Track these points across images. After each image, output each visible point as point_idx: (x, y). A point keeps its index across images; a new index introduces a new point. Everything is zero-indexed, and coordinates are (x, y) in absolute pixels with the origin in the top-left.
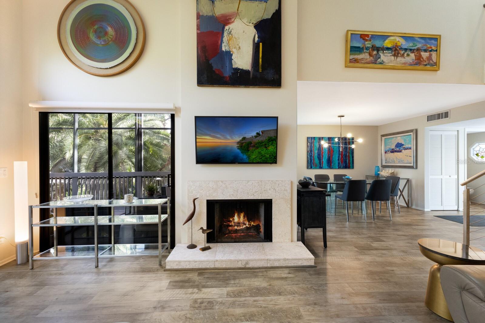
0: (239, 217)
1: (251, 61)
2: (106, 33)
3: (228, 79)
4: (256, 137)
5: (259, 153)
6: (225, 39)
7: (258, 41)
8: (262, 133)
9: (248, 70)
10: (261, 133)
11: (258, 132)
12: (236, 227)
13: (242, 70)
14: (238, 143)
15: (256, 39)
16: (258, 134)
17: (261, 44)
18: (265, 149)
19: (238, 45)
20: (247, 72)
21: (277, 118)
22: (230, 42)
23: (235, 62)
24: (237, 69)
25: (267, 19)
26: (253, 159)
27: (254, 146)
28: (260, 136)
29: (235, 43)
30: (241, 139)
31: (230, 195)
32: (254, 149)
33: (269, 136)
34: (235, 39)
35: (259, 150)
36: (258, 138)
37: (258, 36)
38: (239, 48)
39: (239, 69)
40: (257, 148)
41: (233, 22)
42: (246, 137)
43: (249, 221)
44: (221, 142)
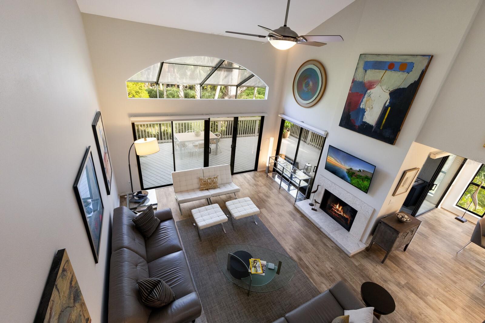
0: (339, 207)
1: (377, 119)
2: (309, 85)
3: (357, 127)
4: (358, 171)
5: (358, 182)
6: (365, 100)
7: (388, 105)
8: (363, 171)
9: (373, 126)
10: (362, 171)
11: (361, 169)
12: (336, 211)
13: (368, 124)
14: (347, 170)
15: (387, 104)
16: (360, 171)
17: (389, 108)
18: (362, 181)
19: (372, 105)
20: (371, 126)
21: (375, 166)
22: (367, 102)
23: (365, 117)
24: (365, 123)
25: (403, 88)
26: (353, 183)
27: (356, 176)
28: (361, 173)
29: (370, 104)
30: (349, 168)
31: (336, 194)
32: (355, 177)
33: (367, 175)
34: (371, 101)
35: (358, 180)
36: (359, 173)
37: (390, 101)
38: (372, 108)
39: (366, 123)
40: (357, 178)
41: (374, 88)
42: (353, 169)
43: (343, 213)
44: (338, 165)
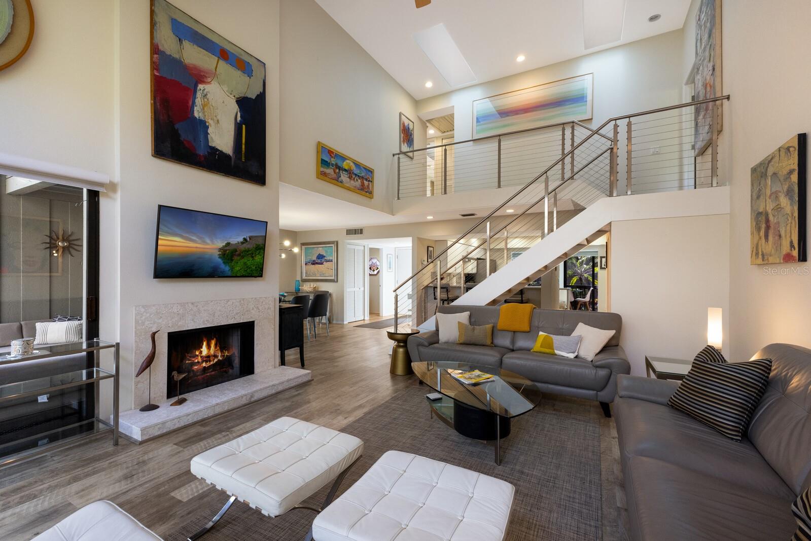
0: (209, 347)
1: (232, 143)
3: (203, 159)
4: (242, 243)
5: (245, 264)
6: (198, 101)
7: (240, 121)
8: (250, 239)
9: (229, 155)
10: (248, 239)
11: (246, 237)
12: (204, 365)
13: (221, 152)
14: (220, 250)
15: (239, 119)
16: (245, 239)
17: (244, 126)
18: (251, 259)
19: (216, 116)
20: (226, 156)
21: (267, 222)
22: (205, 109)
23: (212, 137)
24: (214, 150)
25: (250, 98)
26: (237, 271)
27: (239, 255)
28: (247, 243)
29: (212, 112)
30: (224, 244)
31: (204, 321)
32: (239, 258)
33: (257, 243)
34: (211, 107)
35: (245, 260)
36: (245, 245)
37: (241, 115)
38: (218, 121)
39: (217, 150)
40: (243, 257)
41: (209, 83)
42: (231, 243)
43: (222, 351)
44: (196, 247)
